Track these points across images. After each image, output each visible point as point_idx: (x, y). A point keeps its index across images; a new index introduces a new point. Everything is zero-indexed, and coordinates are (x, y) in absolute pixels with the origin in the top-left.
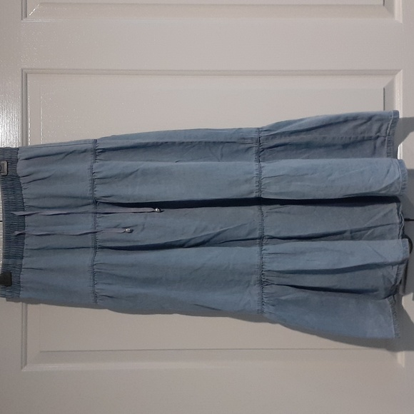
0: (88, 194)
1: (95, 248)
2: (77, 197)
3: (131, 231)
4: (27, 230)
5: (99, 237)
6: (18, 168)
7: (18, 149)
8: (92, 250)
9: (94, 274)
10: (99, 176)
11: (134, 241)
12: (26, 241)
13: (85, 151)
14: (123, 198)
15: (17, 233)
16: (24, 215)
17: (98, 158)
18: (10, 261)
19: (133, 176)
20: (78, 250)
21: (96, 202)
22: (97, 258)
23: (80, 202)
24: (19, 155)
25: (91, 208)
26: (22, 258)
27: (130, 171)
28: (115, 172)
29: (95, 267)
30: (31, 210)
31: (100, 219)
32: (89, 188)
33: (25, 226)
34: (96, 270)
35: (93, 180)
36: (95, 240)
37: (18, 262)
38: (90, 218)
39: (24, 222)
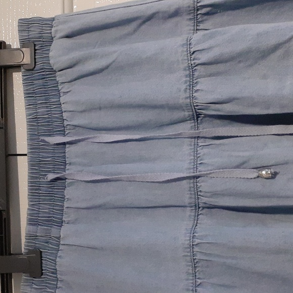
0: (182, 98)
1: (197, 207)
2: (162, 107)
3: (274, 175)
4: (71, 172)
5: (205, 185)
6: (51, 54)
7: (53, 19)
8: (189, 212)
9: (195, 264)
10: (203, 58)
11: (279, 197)
12: (69, 192)
13: (176, 13)
14: (254, 105)
15: (51, 176)
16: (64, 144)
17: (202, 26)
18: (40, 230)
19: (279, 52)
20: (162, 210)
21: (197, 116)
22: (200, 232)
23: (167, 116)
24: (53, 29)
25: (186, 128)
26: (60, 223)
27: (273, 41)
28: (240, 47)
29: (196, 249)
30: (75, 134)
31: (205, 150)
32: (184, 87)
33: (65, 164)
34: (198, 257)
35: (192, 68)
36: (197, 193)
37: (54, 231)
38: (186, 148)
39: (64, 157)
